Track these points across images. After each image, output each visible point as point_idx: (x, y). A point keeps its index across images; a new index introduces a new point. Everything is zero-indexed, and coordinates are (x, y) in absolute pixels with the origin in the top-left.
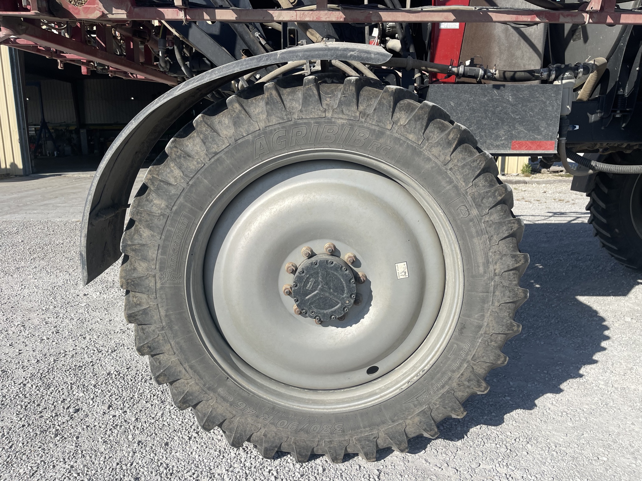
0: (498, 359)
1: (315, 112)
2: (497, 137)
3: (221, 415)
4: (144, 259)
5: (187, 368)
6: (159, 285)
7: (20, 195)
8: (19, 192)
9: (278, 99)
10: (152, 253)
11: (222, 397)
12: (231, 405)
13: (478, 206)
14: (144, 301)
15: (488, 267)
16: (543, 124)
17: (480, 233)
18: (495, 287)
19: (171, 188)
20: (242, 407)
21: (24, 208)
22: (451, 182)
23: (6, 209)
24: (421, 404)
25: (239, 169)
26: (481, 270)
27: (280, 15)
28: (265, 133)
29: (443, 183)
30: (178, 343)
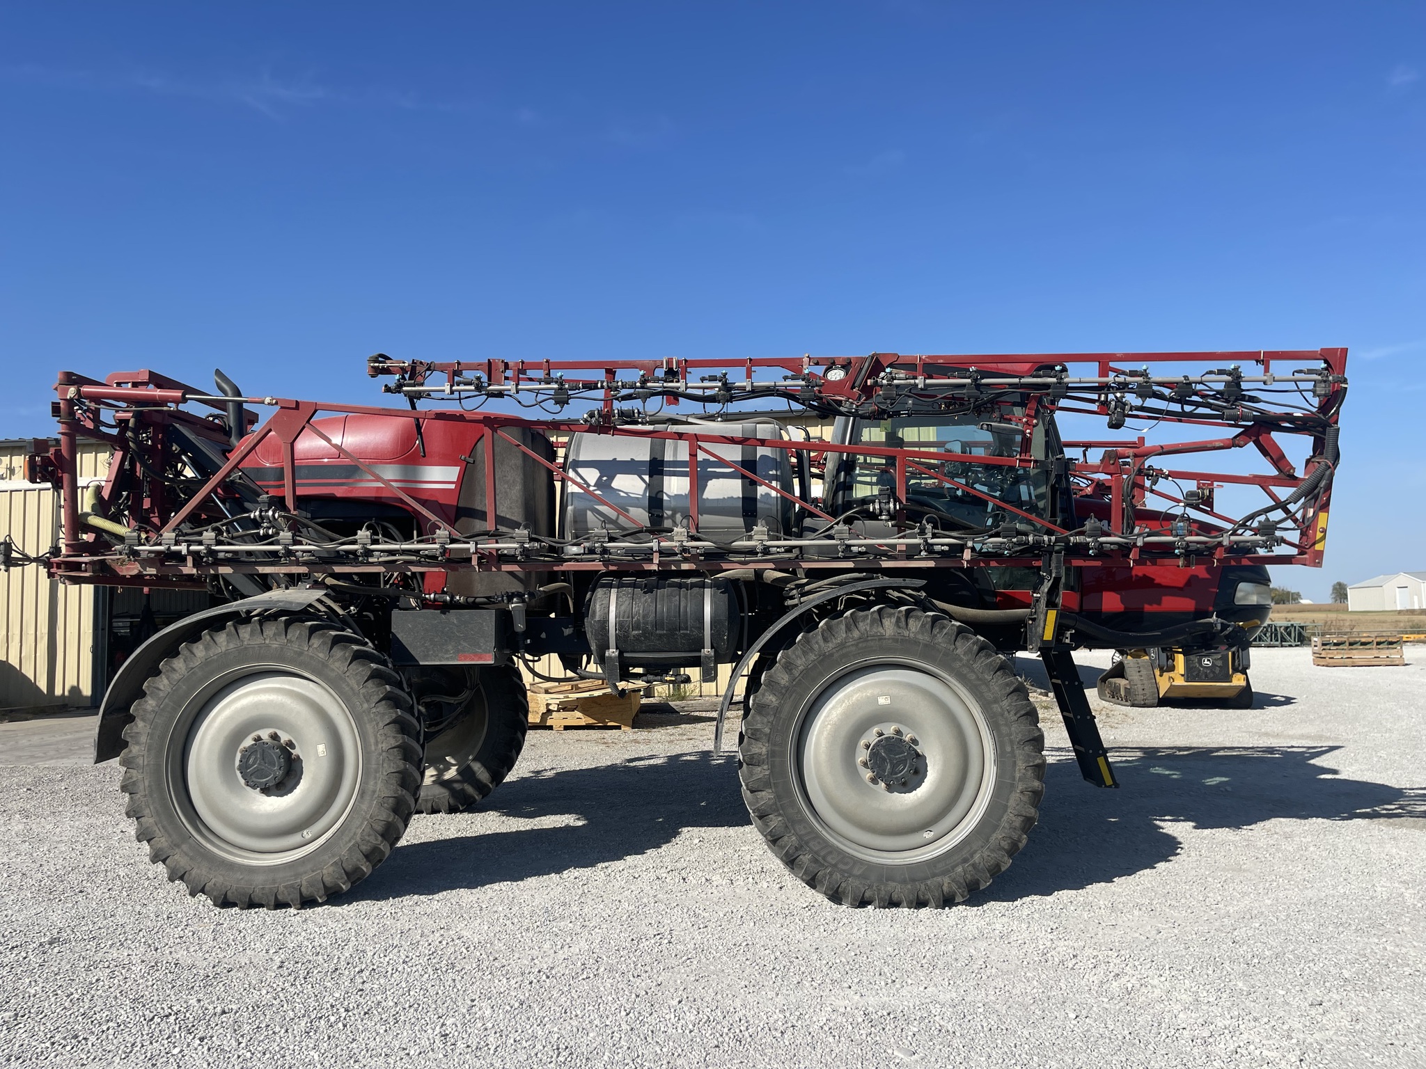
0: (389, 818)
1: (259, 640)
2: (447, 652)
3: (183, 867)
4: (137, 743)
5: (161, 828)
6: (145, 763)
7: (77, 735)
8: (77, 732)
9: (235, 632)
10: (143, 739)
11: (185, 853)
12: (191, 859)
13: (367, 701)
14: (134, 775)
15: (377, 745)
16: (482, 640)
17: (371, 721)
18: (383, 760)
19: (160, 692)
20: (199, 860)
21: (78, 752)
22: (348, 685)
23: (52, 753)
24: (334, 856)
25: (207, 678)
26: (373, 748)
27: (263, 570)
28: (226, 654)
29: (344, 686)
30: (155, 808)
